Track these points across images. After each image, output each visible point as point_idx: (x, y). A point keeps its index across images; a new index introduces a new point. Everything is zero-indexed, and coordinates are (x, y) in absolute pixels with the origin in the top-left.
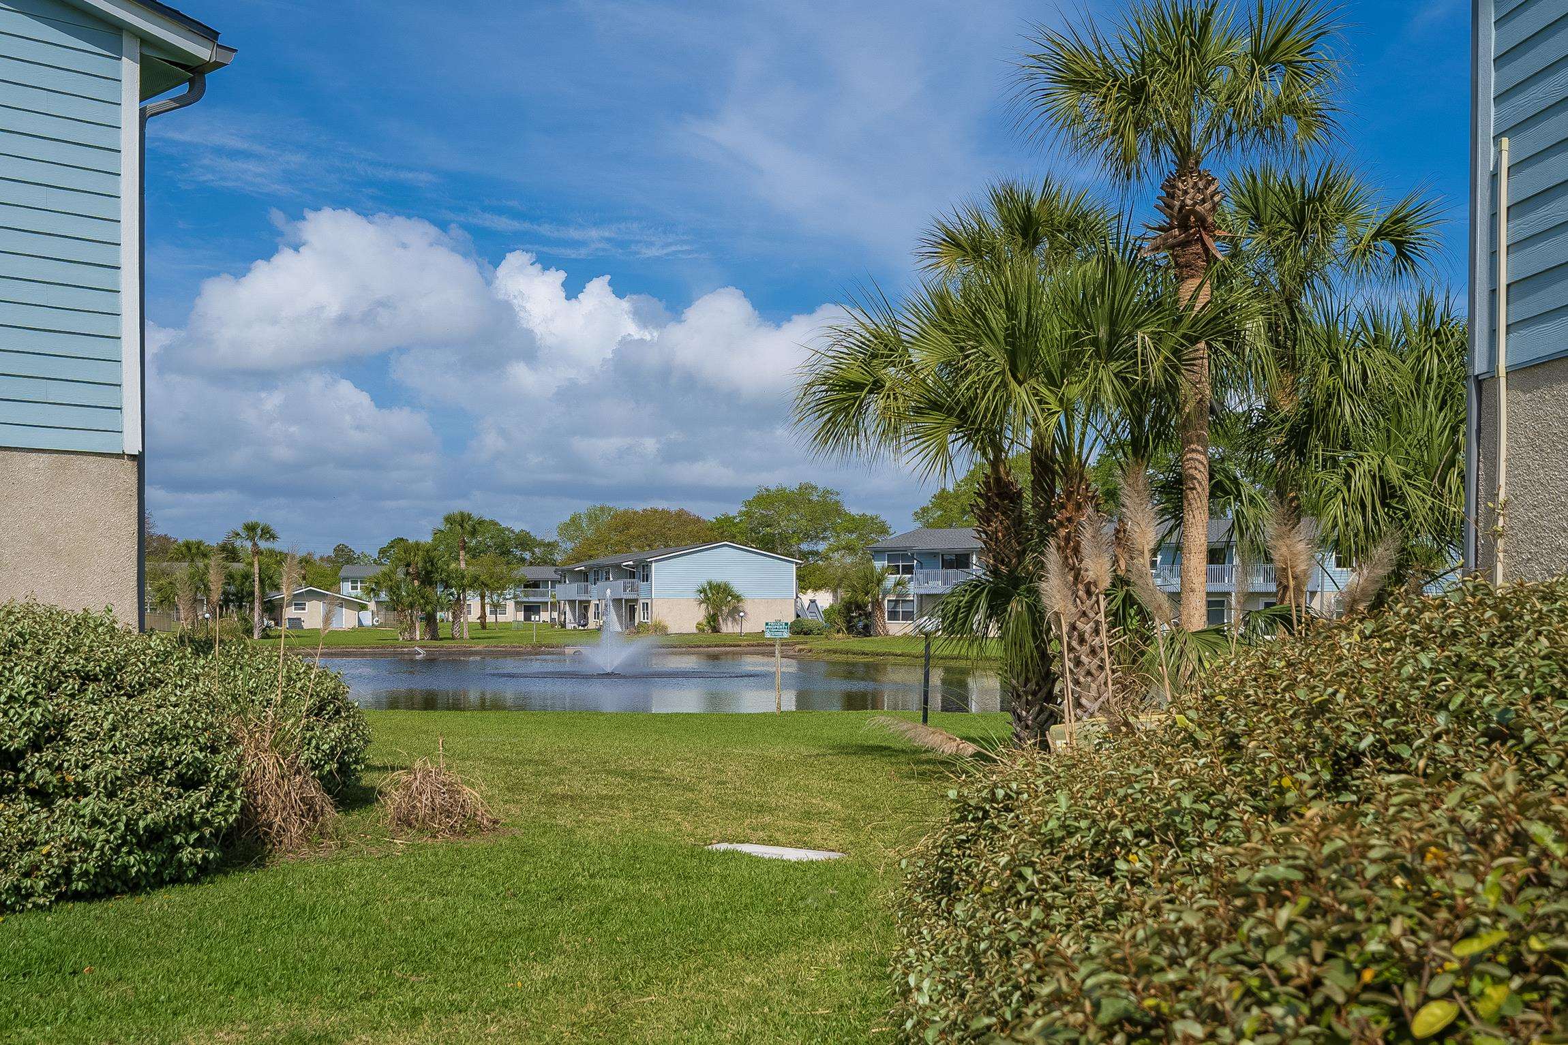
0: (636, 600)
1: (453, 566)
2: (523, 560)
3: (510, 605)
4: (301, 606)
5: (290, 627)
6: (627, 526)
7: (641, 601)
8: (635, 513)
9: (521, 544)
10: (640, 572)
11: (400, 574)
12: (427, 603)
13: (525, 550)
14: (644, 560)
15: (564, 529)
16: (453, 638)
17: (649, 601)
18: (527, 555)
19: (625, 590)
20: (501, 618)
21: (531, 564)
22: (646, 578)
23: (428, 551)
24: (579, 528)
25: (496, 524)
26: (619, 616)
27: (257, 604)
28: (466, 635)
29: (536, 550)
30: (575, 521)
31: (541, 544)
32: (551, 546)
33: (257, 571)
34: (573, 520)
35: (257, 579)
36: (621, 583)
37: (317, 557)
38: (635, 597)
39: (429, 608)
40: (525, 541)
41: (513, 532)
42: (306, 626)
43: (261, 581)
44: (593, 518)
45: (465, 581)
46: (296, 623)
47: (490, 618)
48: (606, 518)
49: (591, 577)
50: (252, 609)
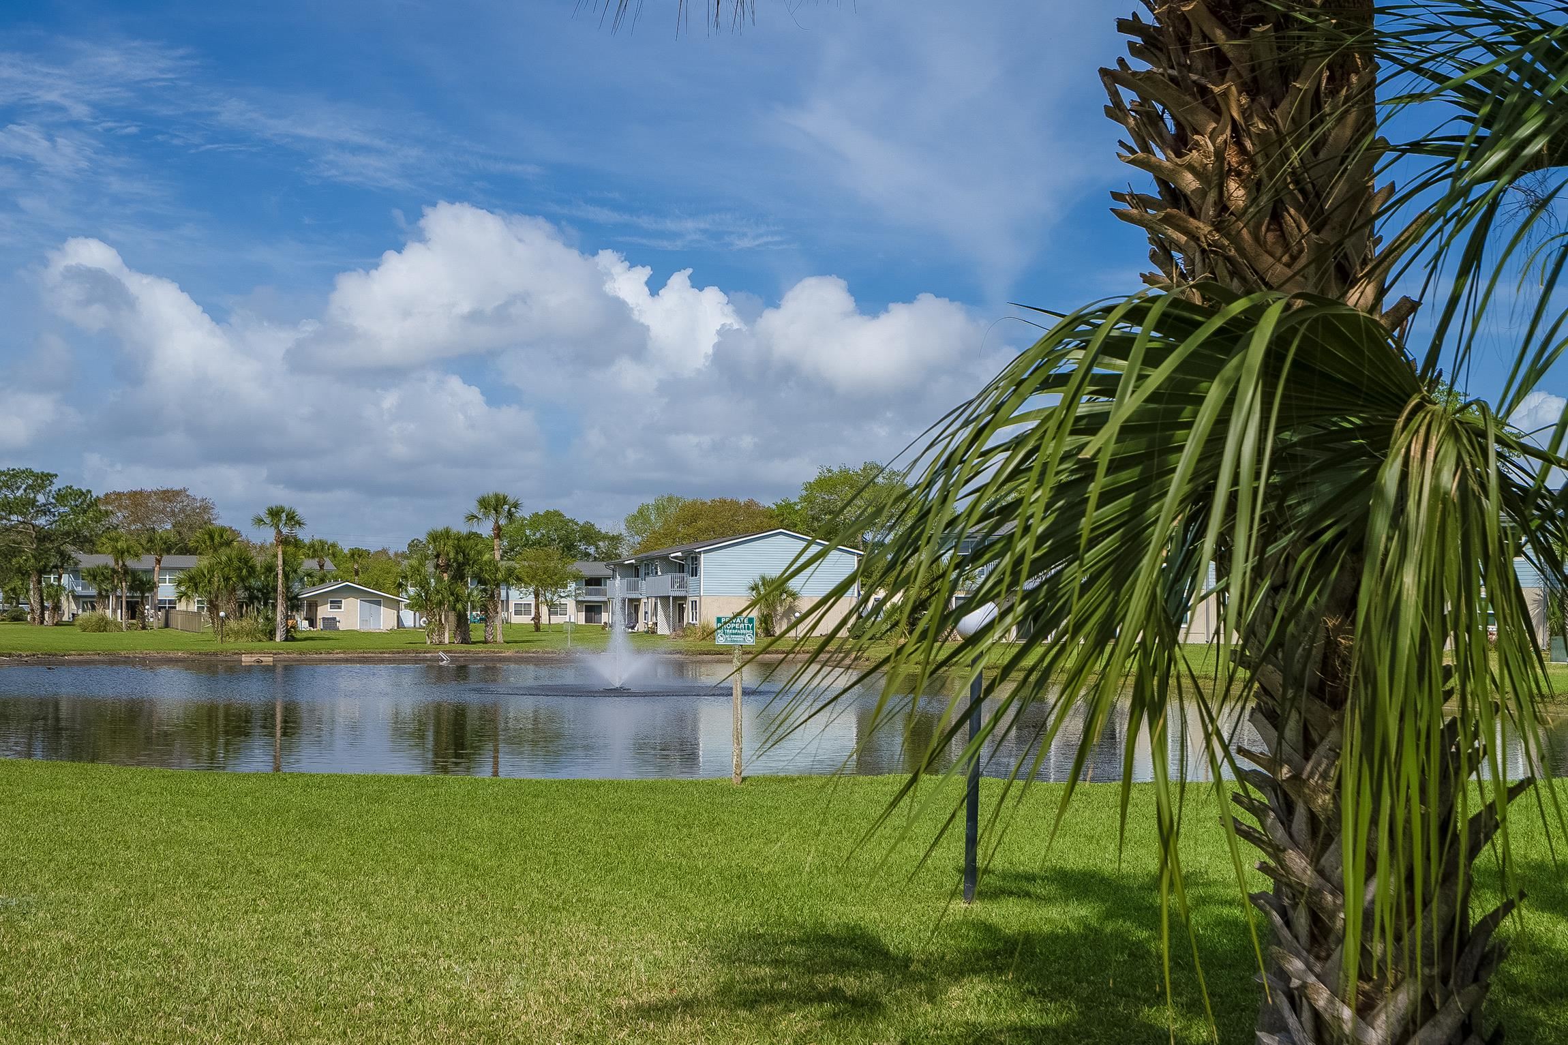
0: (684, 598)
1: (486, 557)
2: (588, 555)
3: (570, 604)
4: (336, 604)
5: (325, 628)
6: (694, 518)
7: (691, 599)
8: (703, 504)
9: (584, 537)
10: (688, 565)
11: (430, 568)
12: (457, 600)
13: (590, 544)
14: (692, 552)
15: (632, 522)
16: (486, 642)
17: (697, 599)
18: (592, 550)
19: (672, 586)
20: (556, 619)
21: (595, 559)
22: (695, 572)
23: (458, 540)
24: (646, 520)
25: (560, 515)
26: (667, 617)
27: (280, 601)
28: (500, 638)
29: (601, 544)
30: (642, 513)
31: (605, 537)
32: (615, 540)
33: (280, 562)
34: (641, 512)
35: (280, 572)
36: (668, 577)
37: (391, 553)
38: (682, 594)
39: (459, 606)
40: (590, 534)
41: (577, 524)
42: (342, 626)
43: (286, 575)
44: (660, 509)
45: (499, 576)
46: (331, 623)
47: (544, 619)
48: (672, 511)
49: (642, 571)
50: (274, 607)
